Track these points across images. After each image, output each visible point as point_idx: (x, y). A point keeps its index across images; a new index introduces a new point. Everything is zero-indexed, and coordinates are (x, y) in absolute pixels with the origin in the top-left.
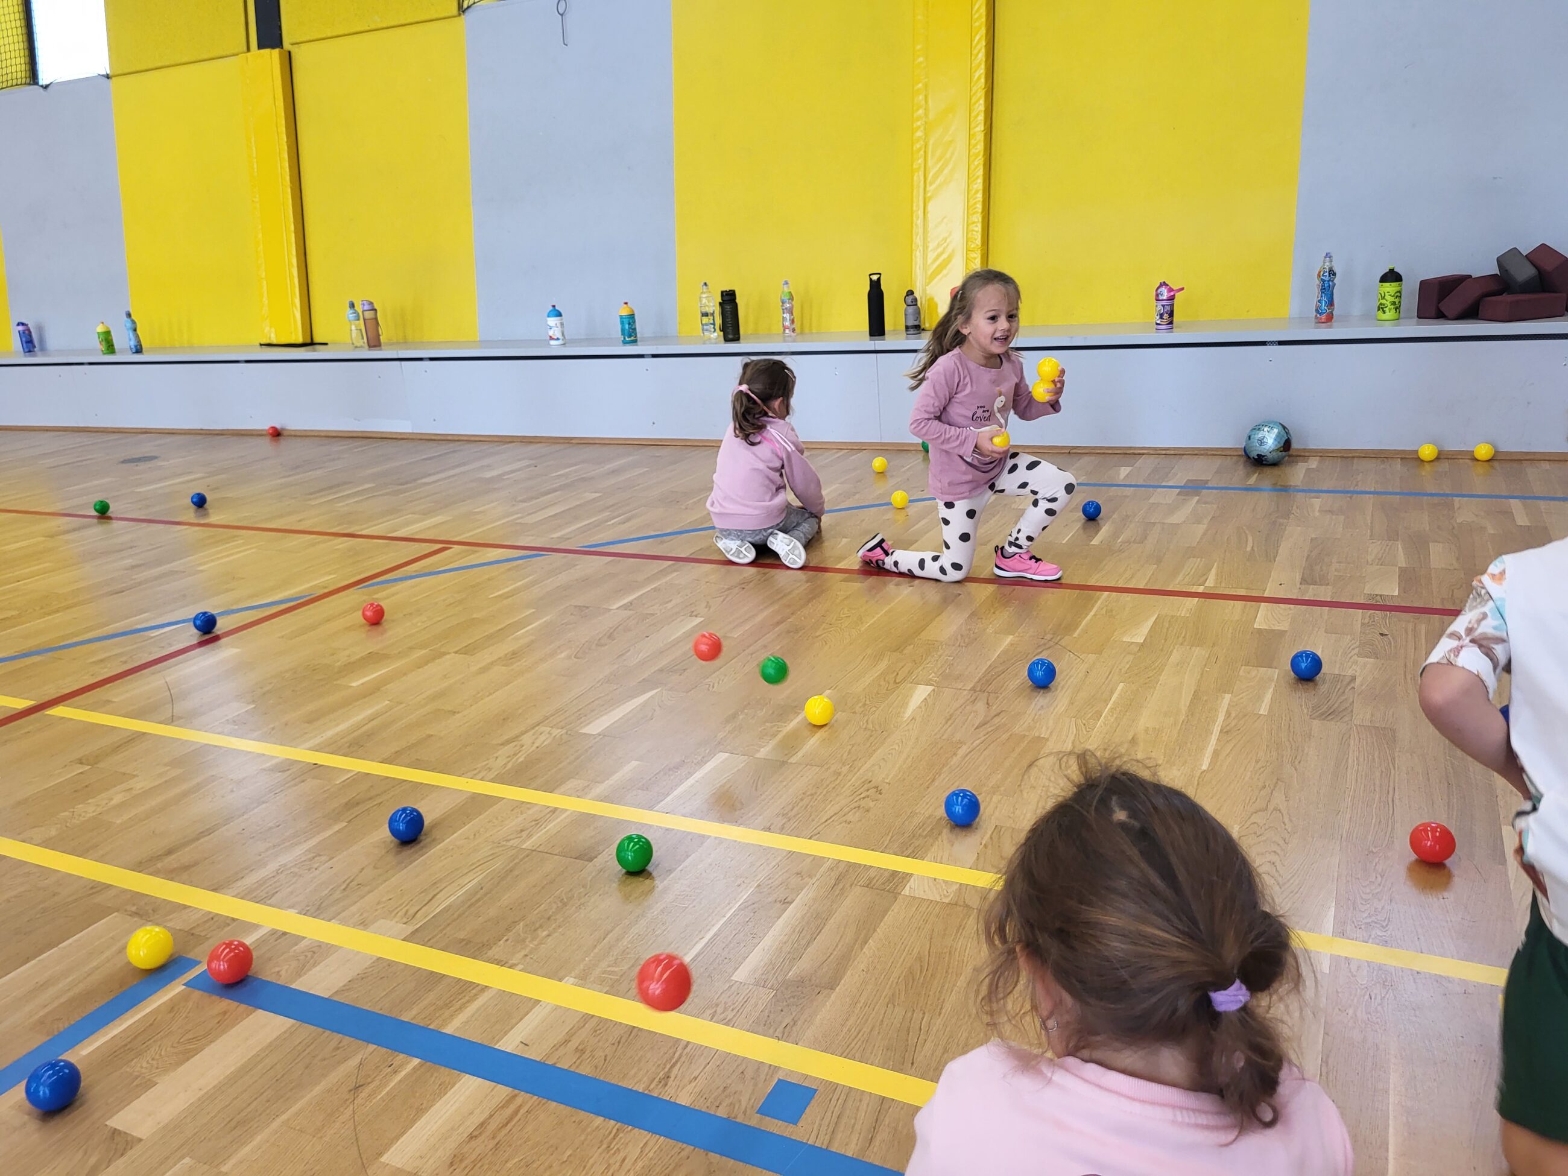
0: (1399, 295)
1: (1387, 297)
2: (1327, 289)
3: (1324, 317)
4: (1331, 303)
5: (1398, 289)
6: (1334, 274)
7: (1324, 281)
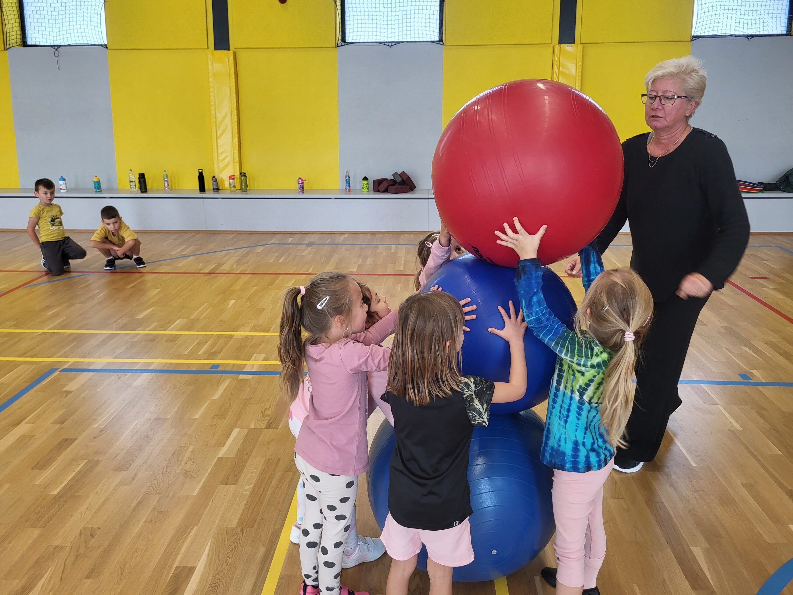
0: (368, 184)
1: (365, 185)
2: (348, 182)
3: (348, 190)
4: (349, 186)
5: (367, 182)
6: (350, 177)
7: (346, 179)
